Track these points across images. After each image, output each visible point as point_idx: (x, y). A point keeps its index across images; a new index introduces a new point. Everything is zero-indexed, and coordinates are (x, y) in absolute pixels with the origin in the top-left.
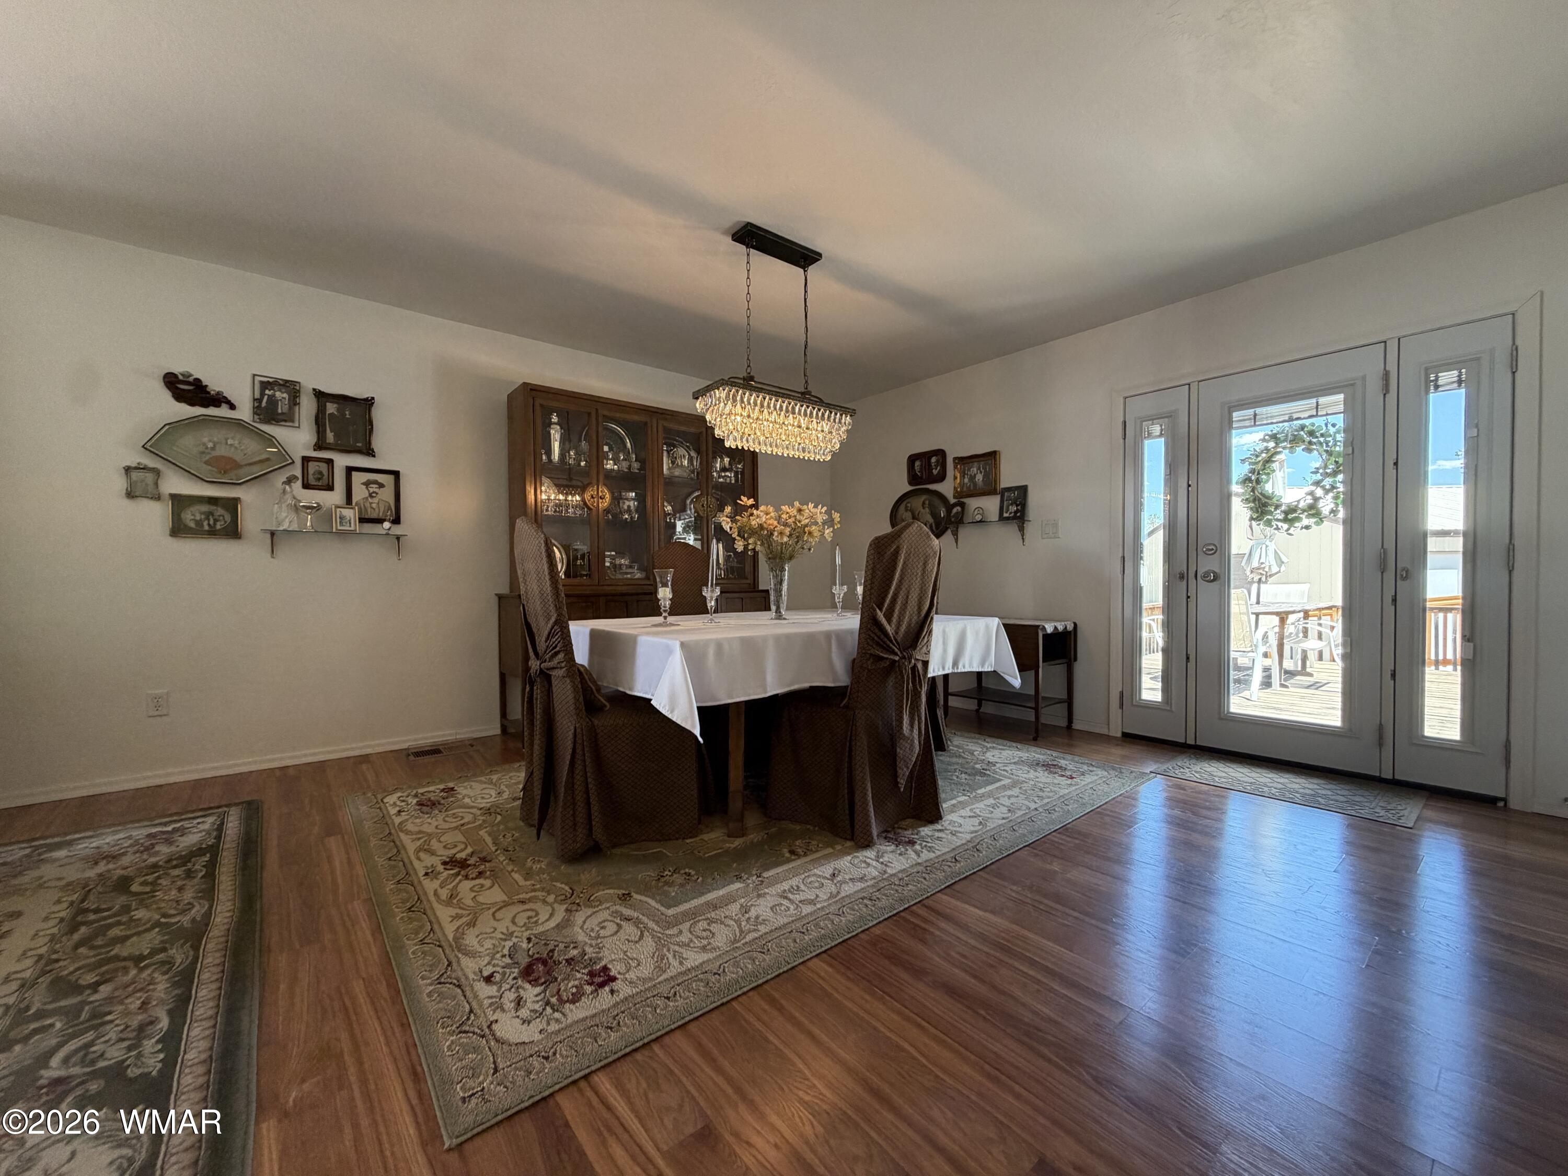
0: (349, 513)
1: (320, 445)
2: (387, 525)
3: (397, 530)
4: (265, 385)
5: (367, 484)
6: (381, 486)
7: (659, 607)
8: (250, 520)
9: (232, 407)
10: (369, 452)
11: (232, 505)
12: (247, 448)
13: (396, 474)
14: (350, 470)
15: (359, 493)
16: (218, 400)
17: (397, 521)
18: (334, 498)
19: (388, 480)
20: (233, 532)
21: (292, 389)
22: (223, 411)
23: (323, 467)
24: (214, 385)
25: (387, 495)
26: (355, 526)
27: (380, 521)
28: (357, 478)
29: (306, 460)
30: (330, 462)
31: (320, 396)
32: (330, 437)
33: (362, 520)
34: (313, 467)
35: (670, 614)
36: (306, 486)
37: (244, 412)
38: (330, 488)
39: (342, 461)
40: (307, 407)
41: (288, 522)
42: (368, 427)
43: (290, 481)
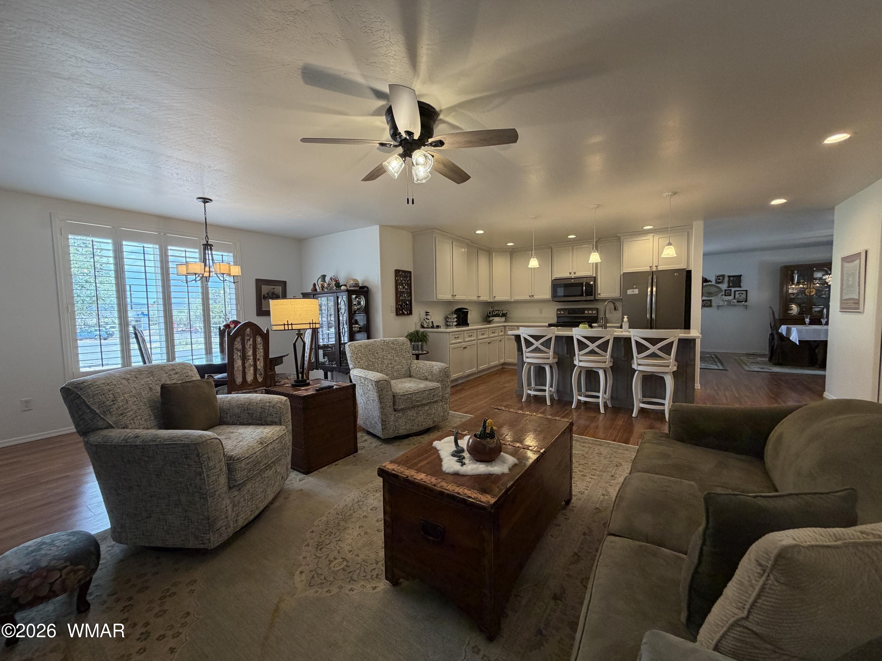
0: (734, 301)
1: (729, 287)
2: (743, 303)
3: (746, 304)
4: (718, 276)
5: (739, 294)
6: (742, 294)
7: (805, 323)
8: (714, 304)
9: (711, 282)
10: (740, 287)
11: (710, 301)
12: (713, 290)
13: (746, 291)
14: (735, 291)
15: (737, 296)
16: (710, 281)
17: (746, 301)
18: (731, 297)
19: (745, 292)
20: (710, 306)
21: (723, 276)
22: (710, 283)
23: (729, 291)
24: (708, 279)
25: (744, 296)
26: (736, 303)
27: (742, 302)
28: (737, 293)
29: (725, 290)
30: (731, 290)
31: (729, 277)
32: (731, 285)
33: (738, 302)
34: (727, 292)
35: (809, 325)
36: (725, 295)
37: (713, 283)
38: (730, 295)
39: (733, 289)
40: (726, 279)
41: (721, 303)
42: (740, 281)
43: (722, 295)
